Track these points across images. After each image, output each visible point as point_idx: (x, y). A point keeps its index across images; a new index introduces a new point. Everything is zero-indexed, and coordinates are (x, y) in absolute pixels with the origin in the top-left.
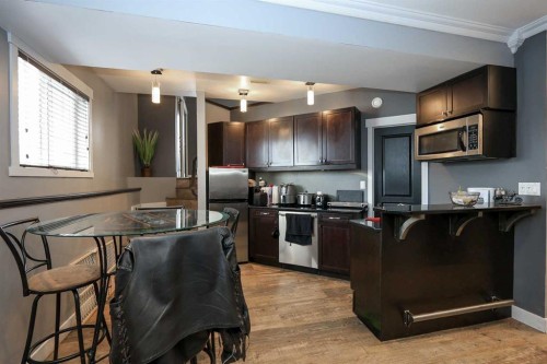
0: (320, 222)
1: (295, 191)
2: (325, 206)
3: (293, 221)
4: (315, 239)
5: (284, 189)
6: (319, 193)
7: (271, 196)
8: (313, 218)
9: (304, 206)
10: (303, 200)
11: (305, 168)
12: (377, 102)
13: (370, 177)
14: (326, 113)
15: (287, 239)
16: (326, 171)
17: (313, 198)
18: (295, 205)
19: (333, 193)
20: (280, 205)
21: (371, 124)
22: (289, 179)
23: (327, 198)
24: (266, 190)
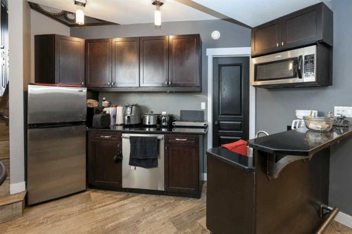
0: (166, 143)
1: (141, 111)
2: (170, 126)
3: (138, 144)
4: (161, 161)
5: (129, 109)
6: (164, 113)
7: (115, 116)
8: (159, 140)
9: (149, 126)
10: (149, 120)
11: (151, 90)
12: (216, 35)
13: (210, 99)
14: (171, 38)
15: (131, 163)
16: (171, 92)
17: (159, 119)
18: (141, 126)
19: (177, 114)
20: (124, 126)
21: (211, 53)
22: (134, 100)
23: (171, 118)
24: (109, 110)
